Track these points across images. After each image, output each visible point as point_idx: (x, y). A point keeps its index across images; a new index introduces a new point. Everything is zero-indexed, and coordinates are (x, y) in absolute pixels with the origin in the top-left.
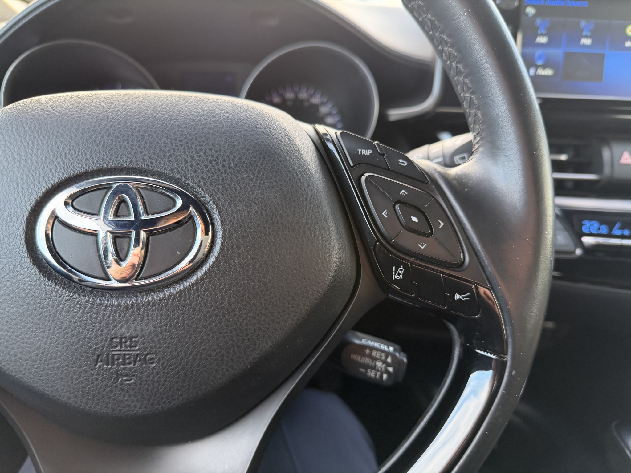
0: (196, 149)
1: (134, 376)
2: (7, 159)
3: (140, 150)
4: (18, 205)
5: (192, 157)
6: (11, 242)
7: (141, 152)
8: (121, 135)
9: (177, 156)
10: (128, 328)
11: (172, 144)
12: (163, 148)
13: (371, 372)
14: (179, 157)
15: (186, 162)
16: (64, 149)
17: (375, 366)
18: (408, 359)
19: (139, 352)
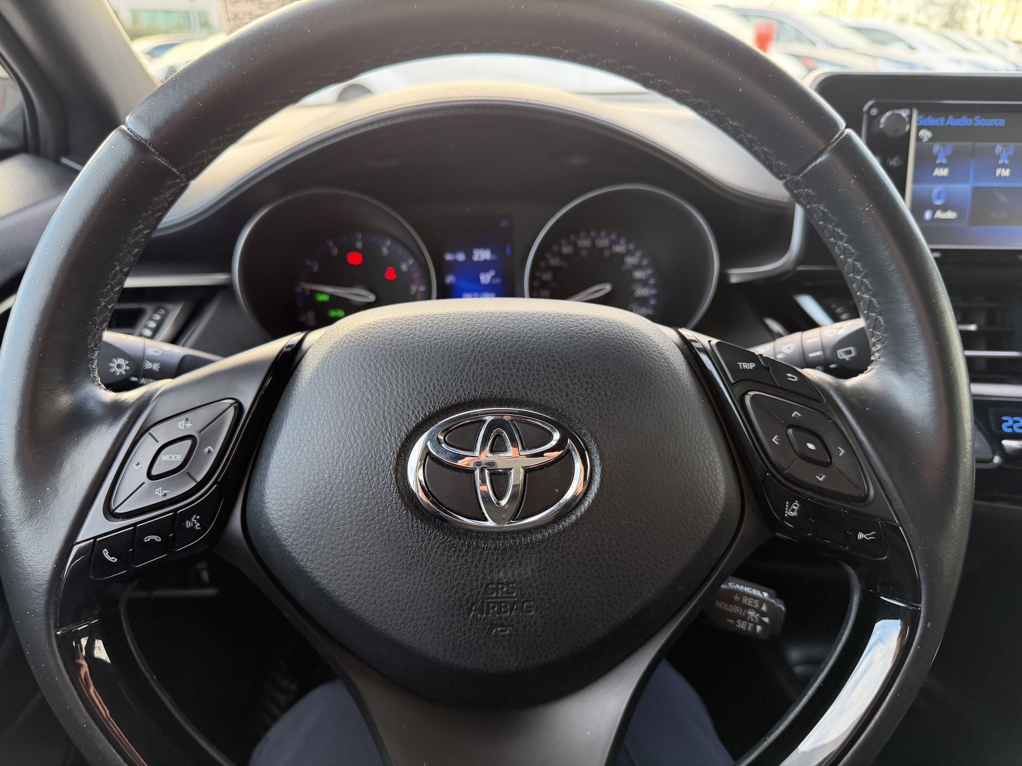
0: (570, 377)
1: (509, 626)
2: (370, 390)
3: (512, 379)
4: (387, 441)
5: (567, 385)
6: (380, 481)
7: (514, 382)
8: (491, 362)
9: (551, 385)
10: (505, 573)
11: (545, 371)
12: (536, 377)
13: (741, 623)
14: (553, 386)
15: (561, 391)
16: (431, 379)
17: (747, 615)
18: (786, 606)
19: (516, 599)
